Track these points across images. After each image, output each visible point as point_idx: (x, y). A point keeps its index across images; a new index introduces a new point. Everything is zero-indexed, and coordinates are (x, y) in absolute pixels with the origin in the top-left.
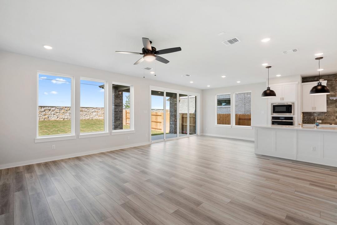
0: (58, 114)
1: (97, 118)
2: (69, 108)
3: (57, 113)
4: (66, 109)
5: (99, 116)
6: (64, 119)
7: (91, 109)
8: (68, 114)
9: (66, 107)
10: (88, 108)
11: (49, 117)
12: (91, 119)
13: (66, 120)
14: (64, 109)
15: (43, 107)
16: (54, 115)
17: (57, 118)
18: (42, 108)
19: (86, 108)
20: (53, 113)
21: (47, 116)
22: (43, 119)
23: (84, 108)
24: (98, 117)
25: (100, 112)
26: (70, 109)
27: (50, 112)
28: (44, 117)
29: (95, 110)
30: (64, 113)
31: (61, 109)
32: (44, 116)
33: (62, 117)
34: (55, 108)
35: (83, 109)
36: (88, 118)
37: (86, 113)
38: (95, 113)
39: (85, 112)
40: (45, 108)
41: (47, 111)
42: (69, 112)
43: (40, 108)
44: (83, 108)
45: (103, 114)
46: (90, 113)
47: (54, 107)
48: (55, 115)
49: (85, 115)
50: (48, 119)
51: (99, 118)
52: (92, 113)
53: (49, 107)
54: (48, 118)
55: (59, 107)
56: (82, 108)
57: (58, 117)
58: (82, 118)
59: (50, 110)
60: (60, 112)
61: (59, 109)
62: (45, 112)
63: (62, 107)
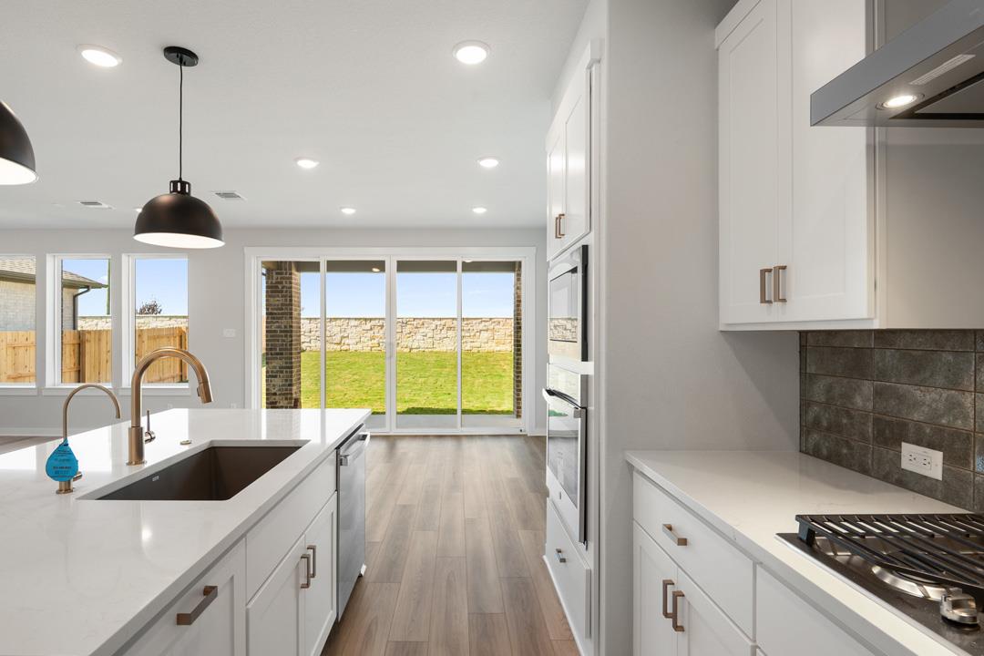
0: (397, 336)
1: (490, 350)
2: (421, 322)
4: (415, 323)
5: (498, 344)
6: (411, 349)
7: (474, 322)
8: (419, 337)
9: (414, 319)
10: (467, 319)
11: (381, 344)
12: (475, 350)
13: (415, 351)
14: (412, 323)
15: (368, 319)
17: (396, 345)
18: (368, 322)
21: (376, 341)
22: (369, 348)
24: (494, 344)
25: (502, 332)
26: (423, 324)
27: (381, 332)
28: (370, 343)
29: (486, 324)
30: (410, 333)
31: (404, 323)
33: (406, 344)
36: (467, 348)
38: (485, 335)
40: (373, 323)
41: (376, 330)
42: (421, 330)
43: (364, 322)
44: (454, 322)
46: (472, 334)
50: (379, 349)
51: (498, 349)
52: (478, 334)
53: (379, 319)
54: (379, 346)
55: (399, 320)
56: (453, 319)
59: (382, 326)
60: (402, 332)
61: (400, 324)
62: (372, 332)
63: (408, 320)
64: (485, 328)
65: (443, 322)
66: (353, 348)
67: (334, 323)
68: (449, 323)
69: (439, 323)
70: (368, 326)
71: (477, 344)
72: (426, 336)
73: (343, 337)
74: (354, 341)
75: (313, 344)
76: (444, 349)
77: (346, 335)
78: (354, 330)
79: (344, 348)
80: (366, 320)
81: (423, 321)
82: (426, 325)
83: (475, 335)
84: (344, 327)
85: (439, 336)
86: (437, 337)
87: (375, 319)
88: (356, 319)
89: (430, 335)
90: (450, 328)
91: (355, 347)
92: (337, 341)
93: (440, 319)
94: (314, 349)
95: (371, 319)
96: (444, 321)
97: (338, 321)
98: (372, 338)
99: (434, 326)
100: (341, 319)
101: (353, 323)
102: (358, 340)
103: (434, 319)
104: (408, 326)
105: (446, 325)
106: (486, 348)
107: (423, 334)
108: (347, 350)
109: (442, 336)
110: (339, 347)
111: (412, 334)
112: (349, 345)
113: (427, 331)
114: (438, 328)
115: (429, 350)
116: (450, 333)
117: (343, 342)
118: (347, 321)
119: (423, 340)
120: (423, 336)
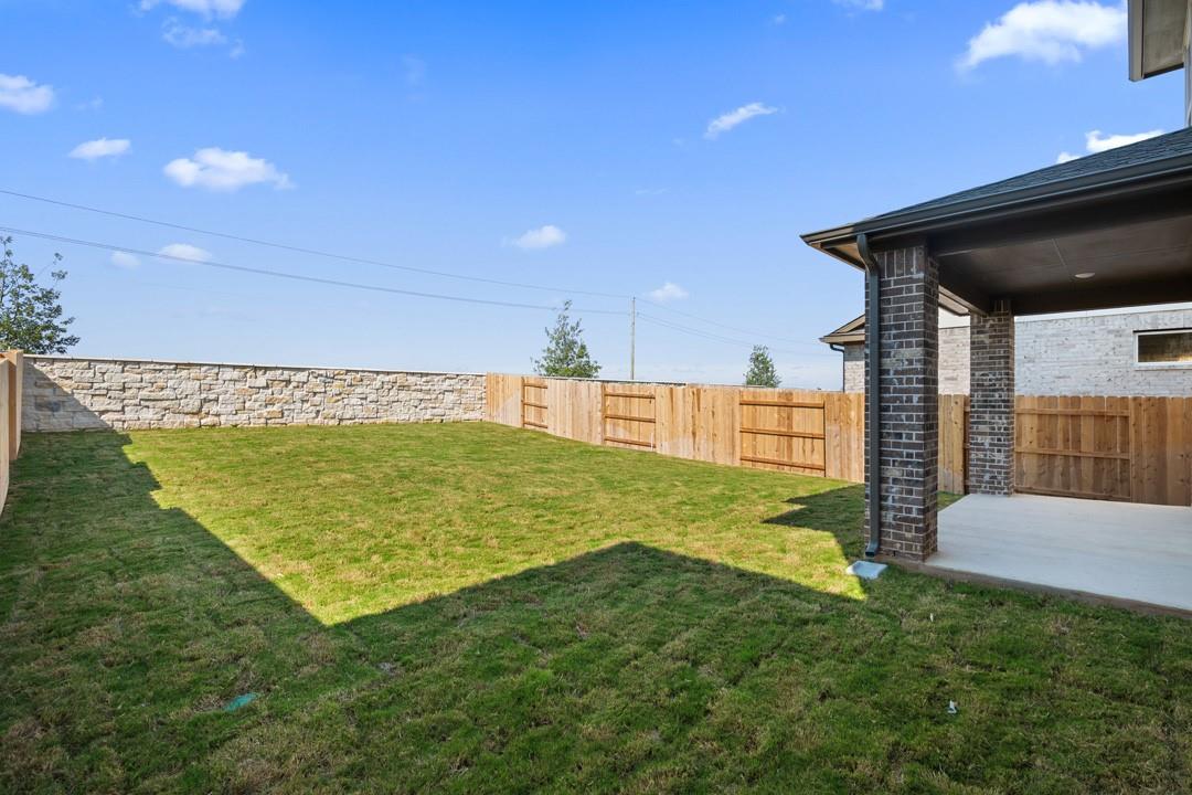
0: (318, 399)
1: (458, 418)
2: (358, 376)
3: (315, 394)
4: (348, 377)
5: (466, 410)
6: (341, 420)
7: (436, 379)
8: (354, 401)
9: (348, 371)
10: (427, 375)
11: (286, 413)
12: (437, 419)
13: (348, 422)
14: (343, 377)
15: (260, 368)
16: (303, 401)
17: (314, 414)
18: (260, 373)
19: (422, 375)
20: (299, 394)
21: (276, 408)
22: (263, 420)
23: (413, 374)
24: (461, 411)
25: (471, 394)
26: (362, 380)
27: (287, 392)
28: (264, 412)
29: (452, 382)
30: (340, 394)
31: (330, 378)
32: (266, 406)
33: (332, 412)
34: (306, 373)
35: (412, 379)
36: (427, 417)
37: (420, 396)
38: (450, 397)
39: (418, 390)
40: (270, 374)
41: (277, 388)
42: (359, 390)
43: (251, 373)
44: (408, 378)
45: (481, 399)
46: (434, 396)
47: (303, 370)
48: (306, 405)
49: (417, 403)
50: (283, 421)
51: (466, 416)
52: (441, 396)
53: (284, 369)
54: (283, 416)
55: (321, 372)
56: (406, 374)
57: (318, 411)
58: (407, 418)
59: (288, 382)
60: (325, 392)
61: (323, 379)
62: (270, 390)
63: (336, 372)
64: (451, 388)
65: (392, 377)
66: (226, 421)
67: (184, 373)
68: (401, 379)
69: (387, 378)
70: (262, 382)
71: (440, 411)
72: (366, 399)
73: (205, 401)
74: (230, 408)
75: (129, 416)
76: (393, 419)
77: (212, 397)
78: (230, 387)
79: (208, 420)
80: (256, 369)
81: (362, 376)
82: (365, 382)
83: (437, 398)
84: (208, 381)
85: (386, 399)
86: (384, 400)
87: (275, 368)
88: (234, 367)
89: (372, 397)
90: (402, 388)
91: (234, 420)
92: (194, 404)
93: (388, 373)
94: (132, 425)
95: (266, 369)
96: (394, 376)
97: (194, 372)
98: (270, 403)
99: (378, 384)
100: (201, 365)
101: (229, 374)
102: (239, 406)
103: (378, 373)
104: (337, 383)
105: (399, 382)
106: (452, 416)
107: (361, 396)
108: (214, 425)
109: (392, 399)
110: (196, 419)
111: (343, 395)
112: (218, 415)
113: (368, 391)
114: (385, 387)
115: (371, 421)
116: (402, 395)
117: (205, 410)
118: (216, 370)
119: (362, 405)
120: (362, 399)
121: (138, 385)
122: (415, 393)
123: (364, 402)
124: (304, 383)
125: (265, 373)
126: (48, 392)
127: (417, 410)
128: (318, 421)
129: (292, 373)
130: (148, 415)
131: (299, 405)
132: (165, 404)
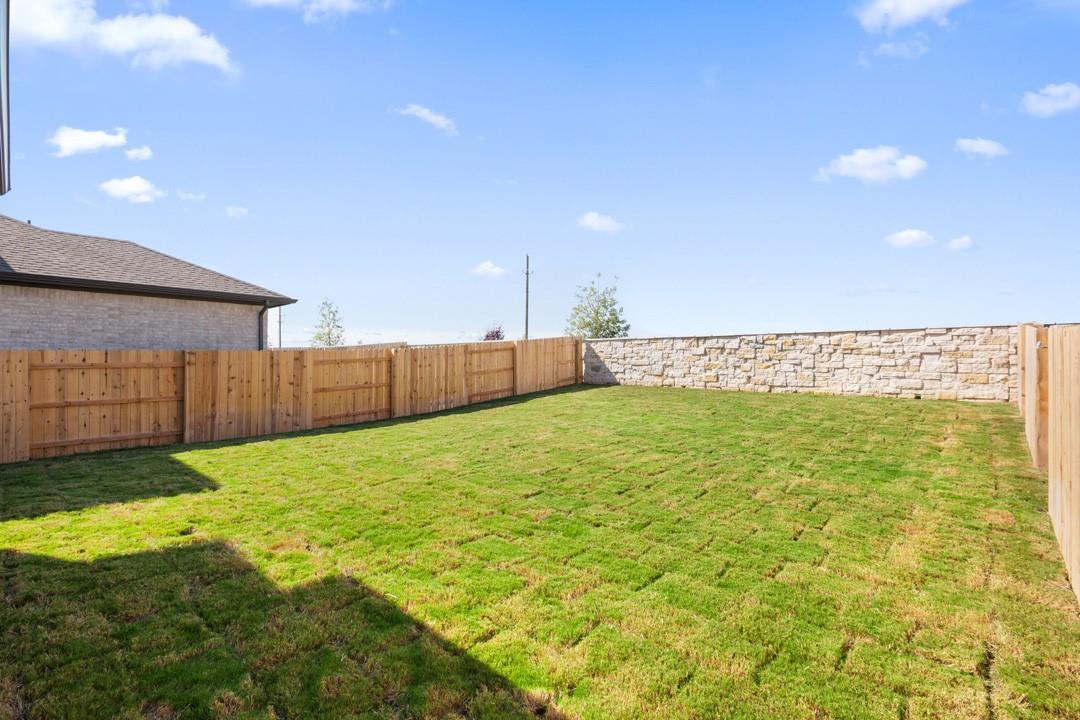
0: (747, 366)
1: (947, 394)
2: (790, 340)
3: (746, 360)
4: (779, 342)
5: (968, 382)
6: (772, 387)
7: (906, 336)
8: (786, 366)
9: (778, 336)
10: (890, 332)
11: (721, 378)
12: (909, 394)
14: (774, 342)
15: (701, 338)
16: (735, 367)
17: (745, 380)
18: (701, 342)
19: (882, 333)
20: (732, 360)
21: (712, 373)
22: (702, 383)
23: (866, 333)
24: (957, 384)
25: (981, 357)
26: (794, 344)
27: (722, 358)
28: (703, 375)
29: (938, 340)
30: (770, 359)
31: (760, 343)
32: (705, 371)
33: (762, 378)
34: (738, 340)
36: (889, 390)
37: (878, 361)
38: (932, 364)
39: (873, 354)
40: (709, 343)
41: (713, 355)
42: (791, 355)
43: (695, 343)
44: (860, 338)
45: (1008, 365)
46: (901, 362)
47: (736, 337)
48: (738, 371)
49: (871, 370)
50: (717, 384)
51: (970, 393)
52: (915, 361)
53: (718, 337)
54: (717, 381)
55: (751, 338)
56: (857, 333)
57: (749, 377)
58: (856, 389)
59: (723, 349)
60: (755, 358)
61: (753, 344)
62: (707, 358)
63: (765, 338)
65: (834, 339)
66: (679, 382)
67: (654, 345)
68: (847, 341)
69: (825, 341)
70: (701, 350)
71: (911, 382)
72: (801, 364)
73: (665, 366)
74: (681, 372)
75: (627, 376)
76: (836, 389)
77: (669, 363)
78: (680, 355)
79: (668, 381)
80: (698, 339)
81: (794, 339)
82: (800, 346)
83: (908, 364)
84: (667, 351)
85: (827, 365)
86: (823, 367)
87: (712, 337)
88: (683, 339)
89: (808, 363)
90: (849, 351)
91: (683, 382)
92: (658, 369)
93: (830, 334)
94: (629, 382)
95: (706, 338)
96: (837, 337)
97: (659, 343)
98: (707, 368)
99: (814, 348)
100: (663, 339)
101: (680, 344)
102: (686, 371)
103: (815, 335)
104: (767, 348)
105: (842, 344)
106: (935, 391)
107: (794, 361)
108: (670, 386)
109: (833, 365)
110: (660, 380)
111: (774, 361)
112: (673, 377)
113: (802, 355)
114: (824, 350)
115: (807, 390)
116: (850, 360)
117: (665, 373)
118: (671, 342)
119: (795, 371)
120: (795, 364)
121: (630, 355)
122: (868, 358)
123: (798, 368)
124: (736, 350)
125: (704, 342)
126: (595, 360)
127: (874, 380)
128: (749, 387)
129: (726, 341)
130: (636, 376)
131: (731, 370)
132: (644, 368)
